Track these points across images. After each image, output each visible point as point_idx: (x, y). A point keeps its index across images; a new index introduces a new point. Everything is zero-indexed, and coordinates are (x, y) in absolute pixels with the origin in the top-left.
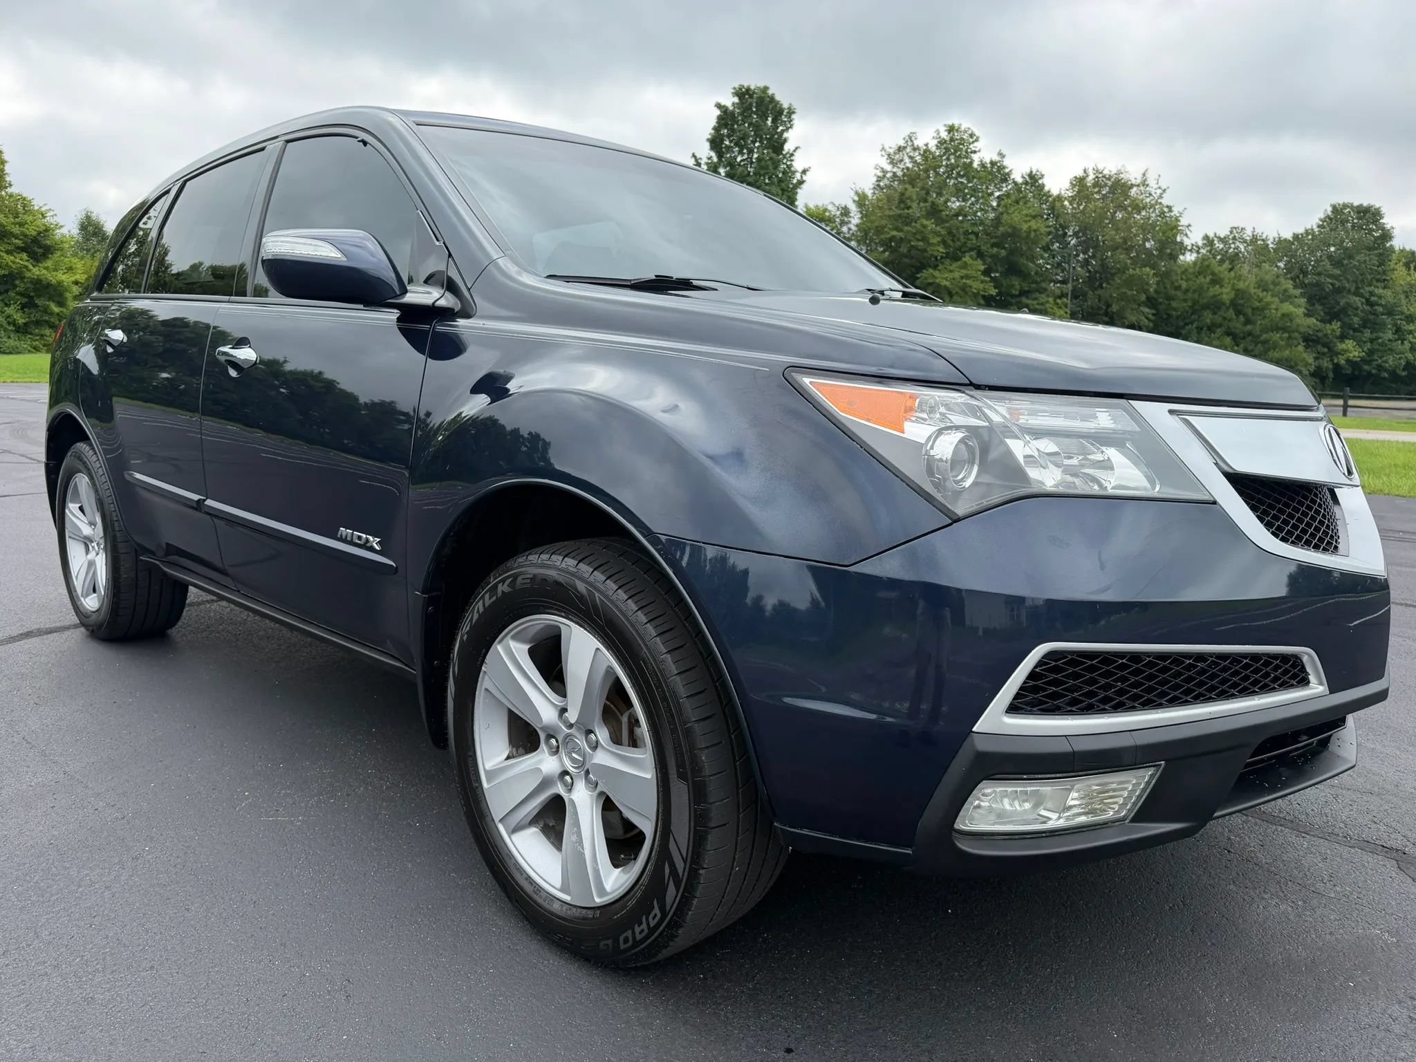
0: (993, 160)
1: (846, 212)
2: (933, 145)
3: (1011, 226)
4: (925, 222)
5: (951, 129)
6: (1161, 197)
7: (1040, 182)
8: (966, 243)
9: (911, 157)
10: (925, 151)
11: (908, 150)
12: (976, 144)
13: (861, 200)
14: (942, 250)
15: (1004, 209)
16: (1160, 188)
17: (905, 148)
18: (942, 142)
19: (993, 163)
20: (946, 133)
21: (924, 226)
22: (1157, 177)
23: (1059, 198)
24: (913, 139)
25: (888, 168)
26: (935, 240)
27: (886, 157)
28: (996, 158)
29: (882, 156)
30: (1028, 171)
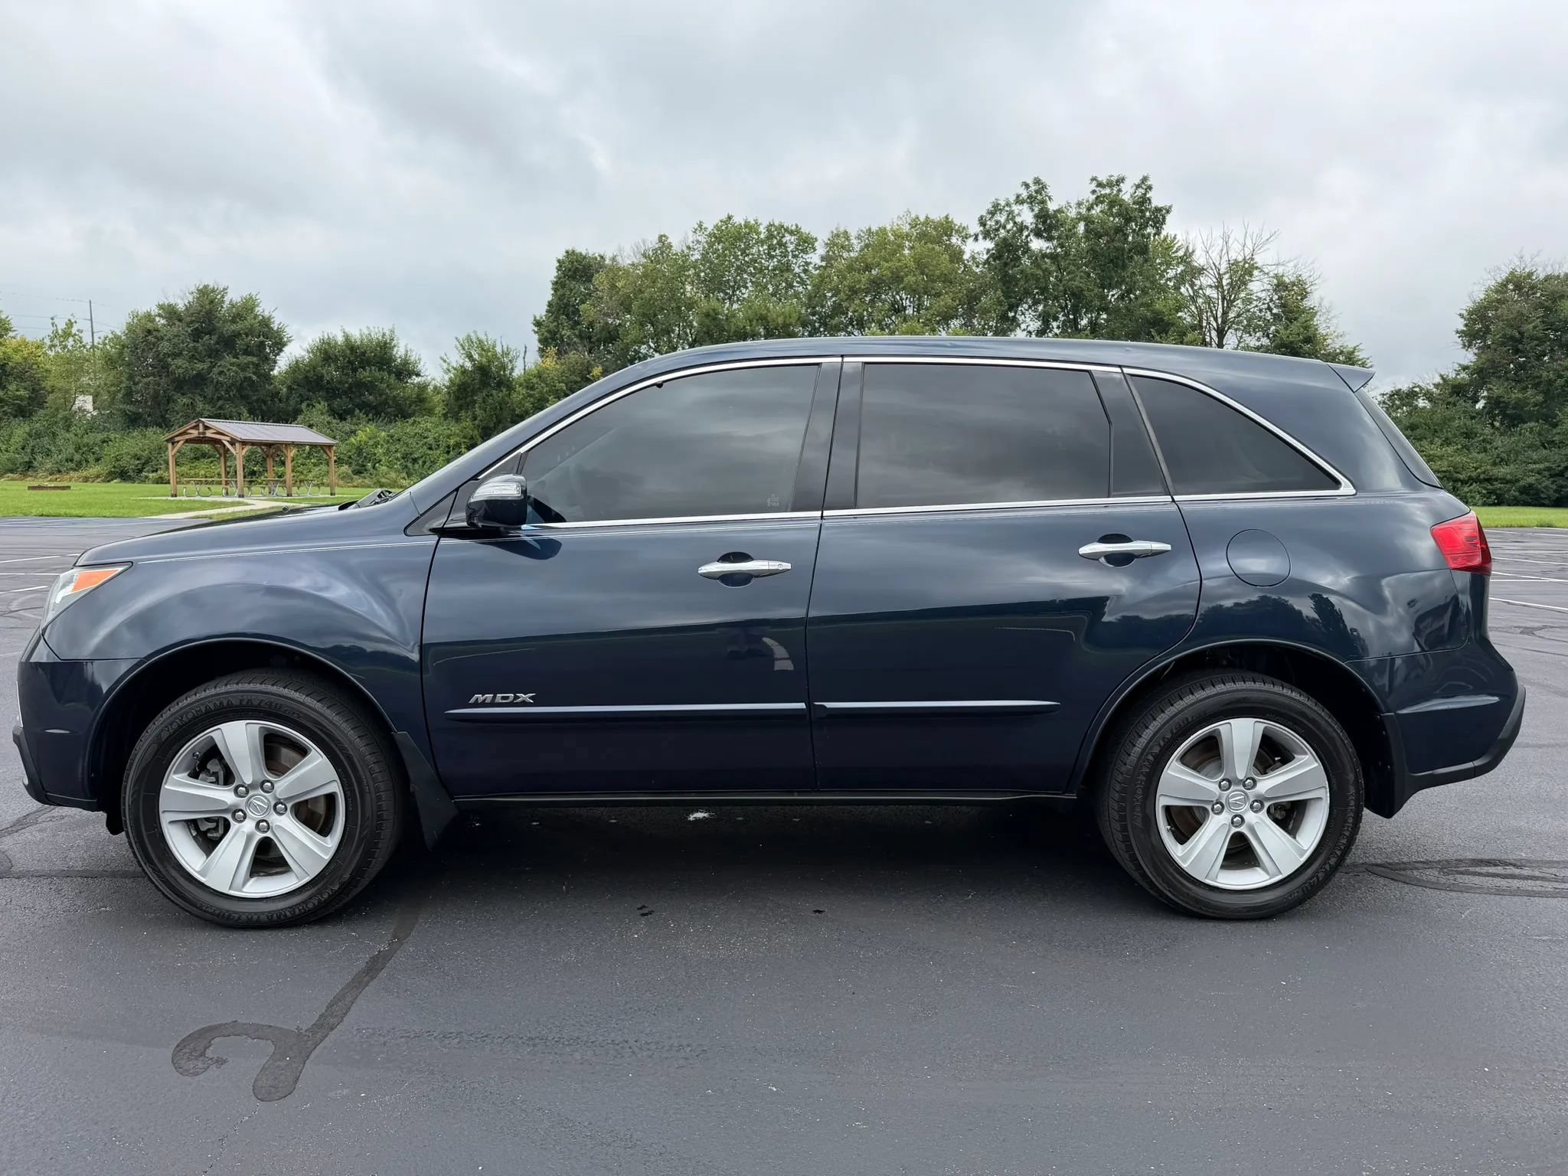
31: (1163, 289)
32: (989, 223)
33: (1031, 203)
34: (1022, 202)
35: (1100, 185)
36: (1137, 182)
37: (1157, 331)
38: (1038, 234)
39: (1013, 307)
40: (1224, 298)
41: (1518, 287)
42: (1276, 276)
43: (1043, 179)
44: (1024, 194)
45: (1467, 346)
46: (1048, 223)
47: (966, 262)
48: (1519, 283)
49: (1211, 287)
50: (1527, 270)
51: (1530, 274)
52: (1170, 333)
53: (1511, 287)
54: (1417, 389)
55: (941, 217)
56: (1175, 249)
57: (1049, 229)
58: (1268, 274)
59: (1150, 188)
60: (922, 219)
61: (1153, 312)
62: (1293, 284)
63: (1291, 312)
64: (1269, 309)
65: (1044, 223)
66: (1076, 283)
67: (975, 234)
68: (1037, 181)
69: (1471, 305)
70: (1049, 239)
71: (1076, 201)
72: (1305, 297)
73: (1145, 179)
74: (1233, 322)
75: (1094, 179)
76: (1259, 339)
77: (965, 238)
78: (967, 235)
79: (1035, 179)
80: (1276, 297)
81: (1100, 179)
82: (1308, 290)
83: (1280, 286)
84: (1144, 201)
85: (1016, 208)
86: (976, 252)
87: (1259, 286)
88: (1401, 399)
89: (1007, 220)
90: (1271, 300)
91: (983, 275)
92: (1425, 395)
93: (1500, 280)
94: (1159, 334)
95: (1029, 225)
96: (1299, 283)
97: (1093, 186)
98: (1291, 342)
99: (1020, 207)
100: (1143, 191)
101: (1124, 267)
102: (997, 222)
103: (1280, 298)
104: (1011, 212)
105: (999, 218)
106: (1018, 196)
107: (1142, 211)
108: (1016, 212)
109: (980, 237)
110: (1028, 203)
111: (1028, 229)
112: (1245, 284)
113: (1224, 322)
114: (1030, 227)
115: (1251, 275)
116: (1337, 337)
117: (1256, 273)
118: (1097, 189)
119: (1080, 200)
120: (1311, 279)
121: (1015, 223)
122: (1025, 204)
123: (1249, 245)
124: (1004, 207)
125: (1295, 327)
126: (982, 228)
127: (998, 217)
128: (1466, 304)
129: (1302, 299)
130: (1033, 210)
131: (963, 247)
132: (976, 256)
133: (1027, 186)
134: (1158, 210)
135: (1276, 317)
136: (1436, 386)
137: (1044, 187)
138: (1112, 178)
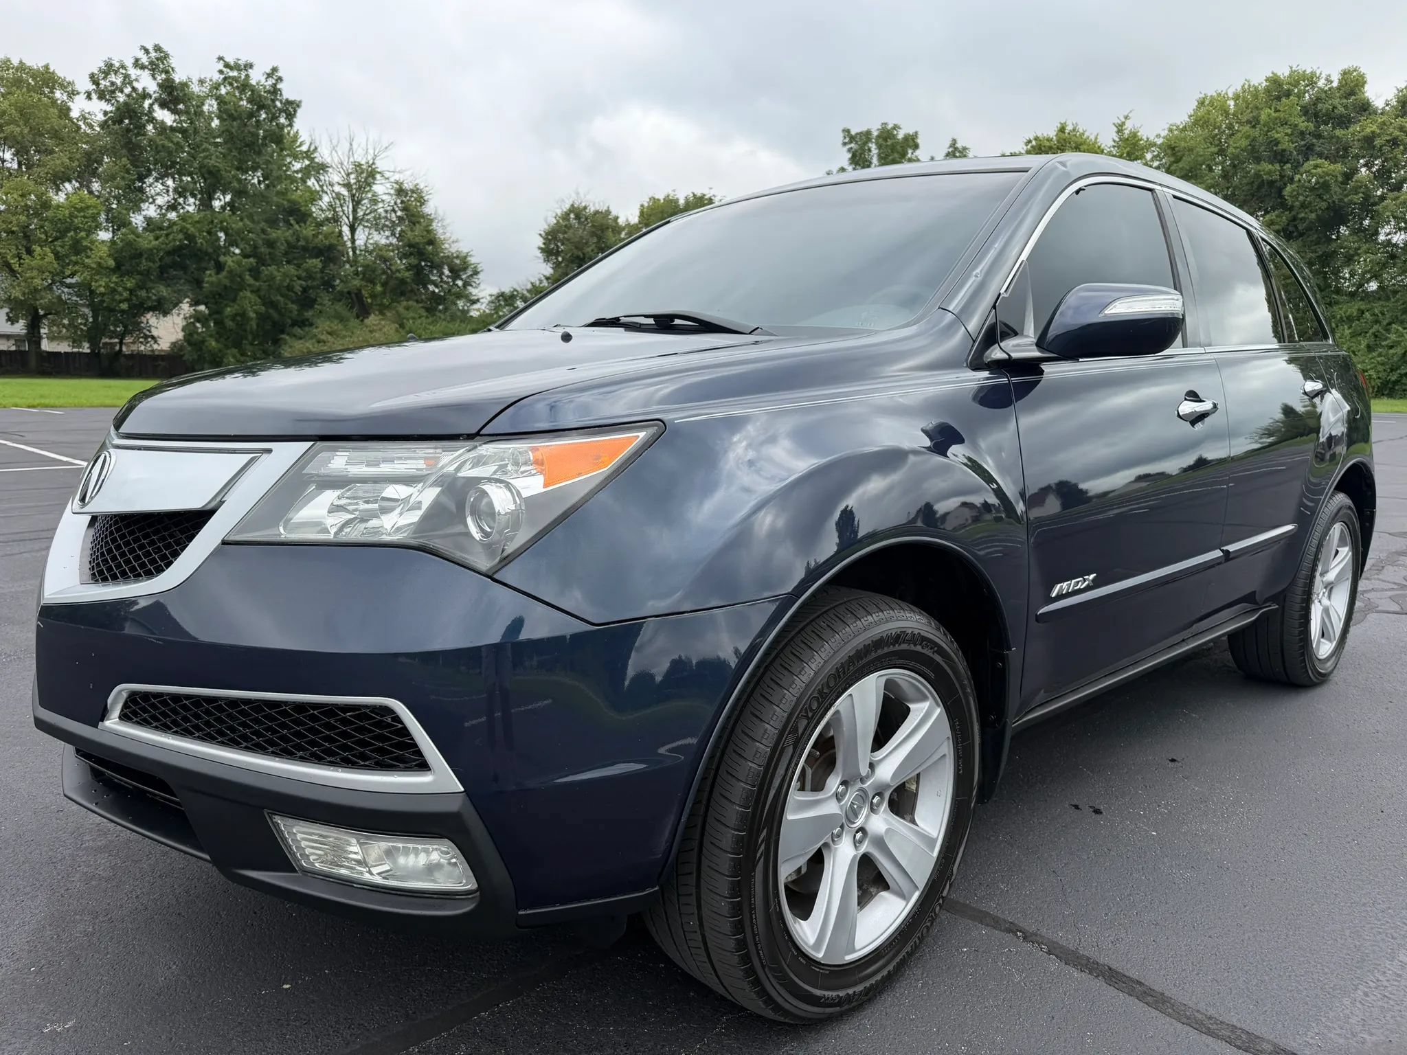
31: (293, 180)
32: (102, 82)
33: (153, 70)
34: (143, 67)
35: (227, 65)
36: (268, 71)
37: (295, 220)
38: (163, 105)
39: (141, 178)
40: (353, 196)
41: (578, 217)
42: (397, 182)
43: (165, 47)
44: (144, 60)
45: (547, 260)
46: (173, 95)
47: (75, 120)
48: (577, 212)
49: (339, 184)
50: (583, 204)
51: (585, 208)
52: (308, 223)
53: (572, 216)
54: (515, 293)
55: (40, 65)
56: (298, 144)
57: (176, 101)
58: (388, 179)
59: (280, 79)
60: (15, 62)
61: (289, 201)
62: (413, 191)
63: (413, 215)
64: (394, 210)
65: (170, 94)
66: (212, 162)
67: (87, 92)
68: (158, 48)
69: (546, 227)
70: (174, 111)
71: (198, 78)
72: (423, 204)
73: (275, 70)
74: (362, 220)
75: (220, 59)
76: (387, 238)
77: (73, 94)
78: (73, 91)
79: (156, 46)
80: (399, 201)
81: (227, 60)
82: (426, 198)
83: (400, 191)
84: (275, 91)
85: (133, 72)
86: (87, 111)
87: (382, 189)
88: (505, 300)
89: (124, 83)
90: (396, 203)
91: (98, 137)
92: (521, 298)
93: (565, 210)
94: (298, 223)
95: (152, 93)
96: (416, 191)
97: (221, 66)
98: (418, 243)
99: (139, 72)
100: (274, 82)
101: (259, 153)
102: (113, 84)
103: (402, 202)
104: (126, 76)
105: (114, 80)
106: (137, 60)
107: (273, 101)
108: (133, 77)
109: (94, 96)
110: (150, 70)
111: (151, 97)
112: (369, 185)
113: (355, 218)
114: (154, 96)
115: (374, 178)
116: (453, 242)
117: (378, 176)
118: (225, 70)
119: (202, 77)
120: (427, 189)
121: (134, 89)
122: (146, 70)
123: (371, 151)
124: (119, 69)
125: (418, 230)
126: (94, 87)
127: (112, 78)
128: (543, 227)
129: (421, 206)
130: (155, 79)
131: (70, 104)
132: (87, 115)
133: (147, 51)
134: (288, 102)
135: (399, 218)
136: (529, 291)
137: (166, 56)
138: (239, 62)
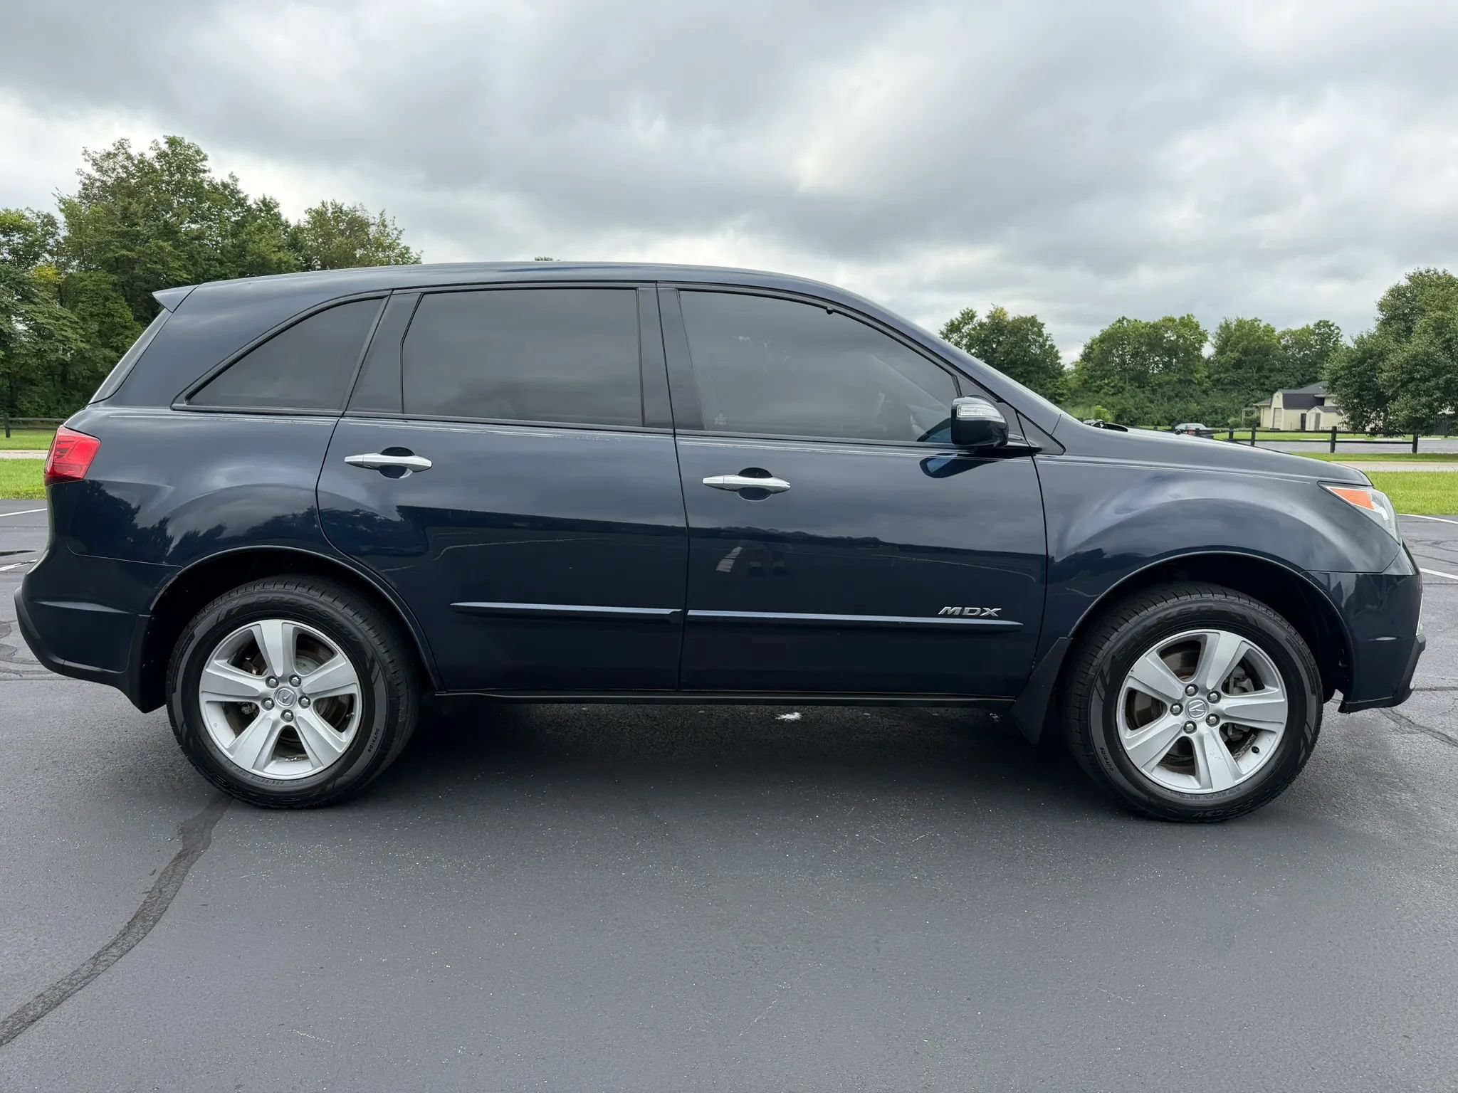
0: (225, 181)
1: (50, 221)
2: (150, 155)
3: (260, 256)
4: (161, 243)
5: (172, 142)
6: (398, 238)
7: (276, 210)
8: (208, 270)
9: (123, 167)
10: (141, 162)
11: (121, 158)
12: (204, 163)
13: (69, 209)
14: (185, 276)
15: (248, 237)
16: (396, 229)
17: (115, 155)
18: (162, 156)
19: (225, 186)
20: (167, 146)
21: (161, 248)
22: (392, 219)
23: (299, 229)
24: (126, 146)
25: (97, 175)
26: (176, 264)
27: (91, 162)
28: (227, 180)
29: (86, 160)
30: (262, 198)
